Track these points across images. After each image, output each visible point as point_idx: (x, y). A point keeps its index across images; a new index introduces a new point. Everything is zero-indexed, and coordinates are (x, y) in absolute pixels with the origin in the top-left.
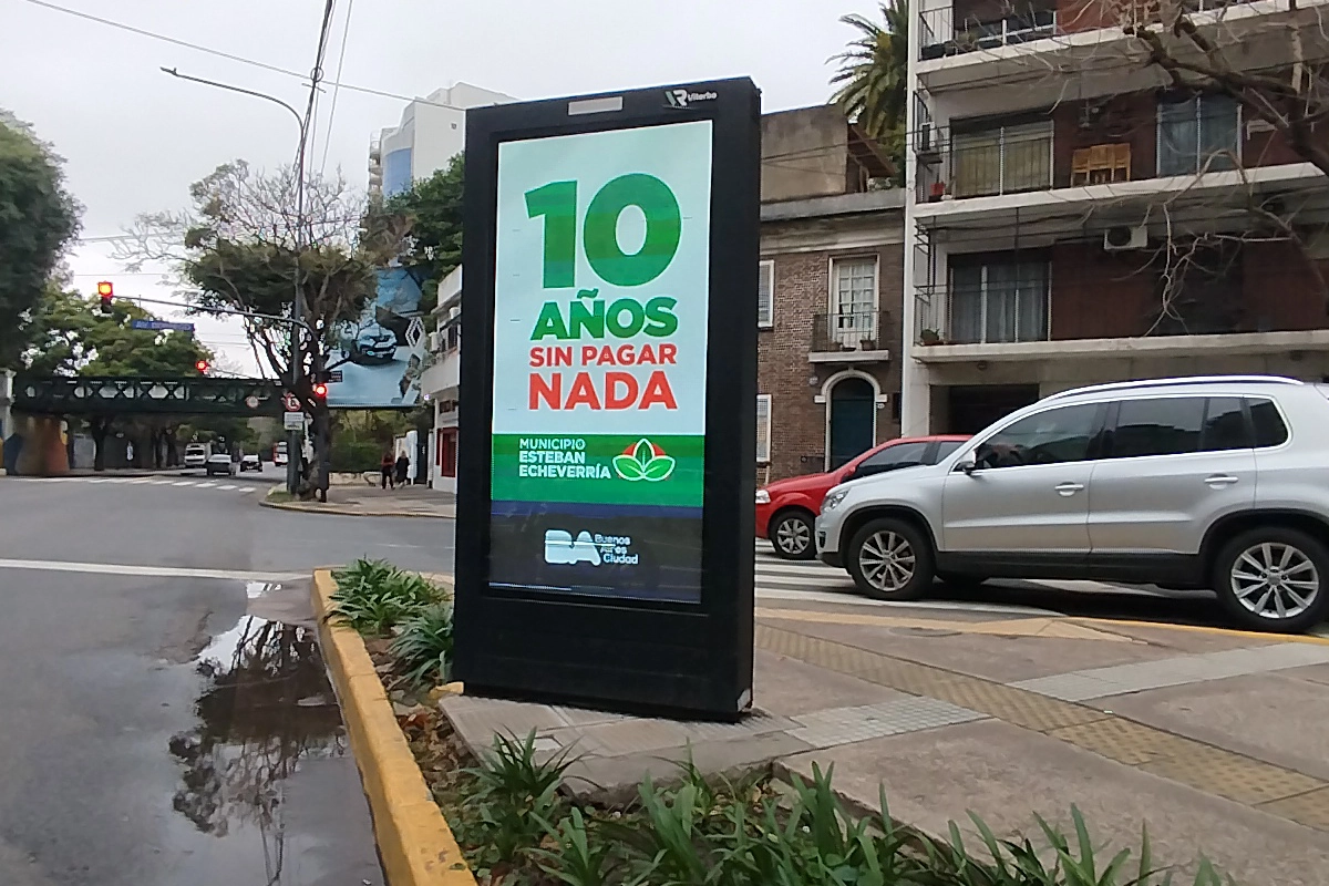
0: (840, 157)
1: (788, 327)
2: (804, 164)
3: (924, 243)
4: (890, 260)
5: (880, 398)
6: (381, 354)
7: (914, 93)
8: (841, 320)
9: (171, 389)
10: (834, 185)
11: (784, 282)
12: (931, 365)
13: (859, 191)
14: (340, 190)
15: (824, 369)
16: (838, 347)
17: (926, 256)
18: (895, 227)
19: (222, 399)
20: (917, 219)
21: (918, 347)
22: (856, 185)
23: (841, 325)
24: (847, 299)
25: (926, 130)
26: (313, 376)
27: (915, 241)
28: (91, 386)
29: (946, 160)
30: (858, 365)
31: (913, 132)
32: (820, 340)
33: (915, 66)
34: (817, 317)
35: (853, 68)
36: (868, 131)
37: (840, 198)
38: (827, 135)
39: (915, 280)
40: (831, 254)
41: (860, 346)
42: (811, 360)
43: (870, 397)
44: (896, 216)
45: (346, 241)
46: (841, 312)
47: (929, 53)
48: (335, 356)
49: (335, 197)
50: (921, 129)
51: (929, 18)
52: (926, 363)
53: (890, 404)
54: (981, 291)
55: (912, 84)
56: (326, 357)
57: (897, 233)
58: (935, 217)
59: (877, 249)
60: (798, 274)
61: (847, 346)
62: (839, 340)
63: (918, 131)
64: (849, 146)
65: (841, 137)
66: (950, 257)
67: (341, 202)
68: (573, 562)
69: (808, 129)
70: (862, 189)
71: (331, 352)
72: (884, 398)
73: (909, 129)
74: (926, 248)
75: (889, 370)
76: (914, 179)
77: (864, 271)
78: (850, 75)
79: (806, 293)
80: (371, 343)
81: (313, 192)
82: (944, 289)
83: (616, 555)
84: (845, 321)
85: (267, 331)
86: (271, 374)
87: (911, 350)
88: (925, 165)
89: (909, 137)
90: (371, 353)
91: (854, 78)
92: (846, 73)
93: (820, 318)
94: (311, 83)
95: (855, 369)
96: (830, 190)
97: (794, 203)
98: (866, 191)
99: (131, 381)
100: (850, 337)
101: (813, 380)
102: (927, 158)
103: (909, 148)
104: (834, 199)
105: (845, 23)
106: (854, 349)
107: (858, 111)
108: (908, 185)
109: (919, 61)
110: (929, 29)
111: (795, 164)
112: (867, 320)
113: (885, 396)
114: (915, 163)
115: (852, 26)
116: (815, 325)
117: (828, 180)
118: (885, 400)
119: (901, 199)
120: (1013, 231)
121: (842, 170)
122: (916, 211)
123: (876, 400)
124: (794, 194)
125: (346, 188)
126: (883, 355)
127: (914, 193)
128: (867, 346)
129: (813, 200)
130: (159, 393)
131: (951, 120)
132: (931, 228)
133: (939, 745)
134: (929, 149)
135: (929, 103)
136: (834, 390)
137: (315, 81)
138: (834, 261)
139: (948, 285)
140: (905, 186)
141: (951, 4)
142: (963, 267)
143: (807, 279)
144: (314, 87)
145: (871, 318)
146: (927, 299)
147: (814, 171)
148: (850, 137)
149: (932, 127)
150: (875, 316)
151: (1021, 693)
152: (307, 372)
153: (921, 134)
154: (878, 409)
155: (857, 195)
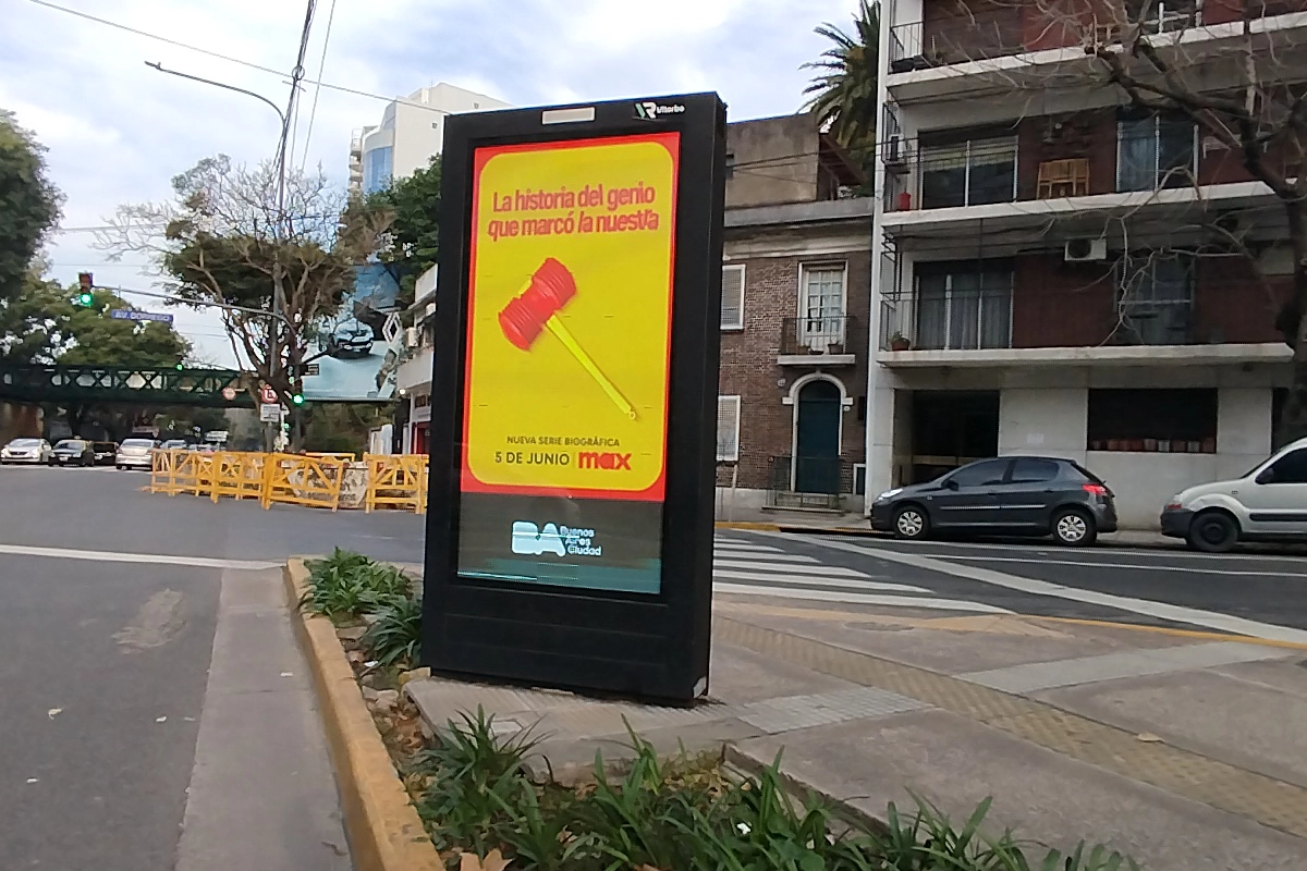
0: (811, 166)
1: (757, 330)
2: (776, 171)
3: (891, 251)
4: (858, 268)
5: (846, 401)
6: (357, 349)
7: (884, 105)
8: (810, 324)
9: (148, 378)
10: (805, 192)
11: (755, 286)
12: (896, 369)
13: (829, 199)
14: (321, 187)
15: (794, 371)
16: (806, 350)
17: (893, 264)
18: (863, 235)
19: (200, 389)
20: (884, 227)
21: (883, 352)
22: (826, 193)
23: (809, 329)
24: (816, 304)
25: (895, 141)
26: (291, 368)
27: (883, 249)
28: (69, 374)
29: (914, 171)
30: (825, 368)
31: (882, 144)
32: (789, 343)
33: (885, 79)
34: (786, 321)
35: (826, 78)
36: (839, 140)
37: (811, 205)
38: (799, 143)
39: (883, 285)
40: (800, 259)
41: (827, 350)
42: (779, 362)
43: (836, 400)
44: (864, 226)
45: (326, 237)
46: (809, 317)
47: (899, 67)
48: (312, 350)
49: (316, 193)
50: (890, 139)
51: (899, 33)
52: (892, 368)
53: (856, 408)
54: (945, 299)
55: (883, 96)
56: (303, 350)
57: (866, 240)
58: (901, 225)
59: (846, 256)
60: (769, 278)
61: (814, 349)
62: (807, 344)
63: (887, 143)
64: (820, 155)
65: (812, 147)
66: (916, 264)
67: (322, 198)
68: (539, 553)
69: (781, 137)
70: (832, 196)
71: (308, 346)
72: (850, 401)
73: (879, 140)
74: (892, 256)
75: (855, 374)
76: (882, 189)
77: (833, 277)
78: (823, 86)
79: (776, 297)
80: (348, 337)
81: (293, 188)
82: (910, 296)
83: (580, 546)
84: (814, 325)
85: (246, 325)
86: (248, 366)
87: (877, 355)
88: (894, 175)
89: (878, 148)
90: (348, 347)
91: (827, 89)
92: (818, 83)
93: (789, 323)
94: (292, 81)
95: (823, 372)
96: (801, 198)
97: (765, 210)
98: (836, 199)
99: (109, 370)
100: (818, 341)
101: (782, 382)
102: (896, 169)
103: (878, 158)
104: (804, 205)
105: (819, 35)
106: (821, 353)
107: (831, 120)
108: (876, 194)
109: (889, 74)
110: (898, 41)
111: (768, 172)
112: (834, 324)
113: (851, 399)
114: (883, 173)
115: (825, 37)
116: (783, 329)
117: (800, 187)
118: (851, 403)
119: (869, 207)
120: (976, 242)
121: (813, 179)
122: (884, 219)
123: (843, 402)
124: (766, 200)
125: (326, 184)
126: (849, 359)
127: (882, 202)
128: (834, 350)
129: (784, 207)
130: (137, 382)
131: (920, 133)
132: (897, 236)
133: (884, 731)
134: (897, 159)
135: (898, 115)
136: (803, 391)
137: (296, 79)
138: (803, 266)
139: (914, 292)
140: (874, 196)
141: (920, 20)
142: (928, 275)
143: (777, 284)
144: (294, 85)
145: (838, 323)
146: (892, 304)
147: (788, 179)
148: (822, 145)
149: (900, 139)
150: (843, 321)
151: (966, 685)
152: (285, 365)
153: (889, 145)
154: (844, 412)
155: (827, 202)
